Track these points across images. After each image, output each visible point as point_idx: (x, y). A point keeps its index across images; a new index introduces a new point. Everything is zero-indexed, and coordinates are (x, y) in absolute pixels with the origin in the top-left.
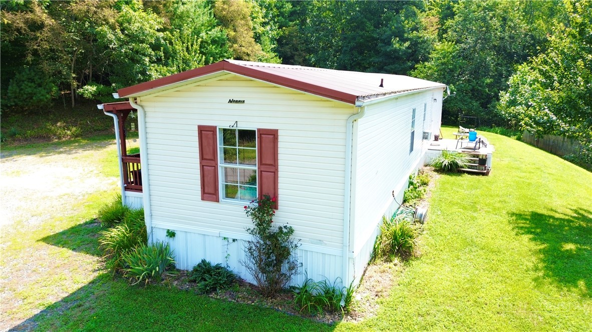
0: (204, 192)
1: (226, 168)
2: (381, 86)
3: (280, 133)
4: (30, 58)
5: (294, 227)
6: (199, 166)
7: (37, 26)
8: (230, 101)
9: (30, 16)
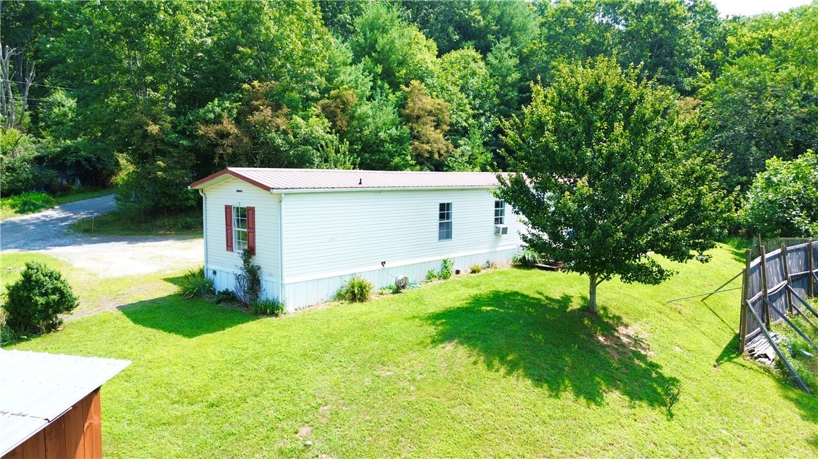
0: (227, 246)
1: (239, 232)
2: (360, 183)
3: (256, 209)
4: (216, 161)
5: (262, 266)
6: (225, 230)
7: (223, 135)
8: (237, 191)
9: (218, 127)
